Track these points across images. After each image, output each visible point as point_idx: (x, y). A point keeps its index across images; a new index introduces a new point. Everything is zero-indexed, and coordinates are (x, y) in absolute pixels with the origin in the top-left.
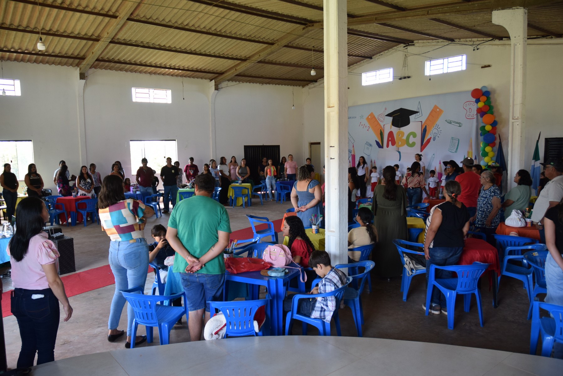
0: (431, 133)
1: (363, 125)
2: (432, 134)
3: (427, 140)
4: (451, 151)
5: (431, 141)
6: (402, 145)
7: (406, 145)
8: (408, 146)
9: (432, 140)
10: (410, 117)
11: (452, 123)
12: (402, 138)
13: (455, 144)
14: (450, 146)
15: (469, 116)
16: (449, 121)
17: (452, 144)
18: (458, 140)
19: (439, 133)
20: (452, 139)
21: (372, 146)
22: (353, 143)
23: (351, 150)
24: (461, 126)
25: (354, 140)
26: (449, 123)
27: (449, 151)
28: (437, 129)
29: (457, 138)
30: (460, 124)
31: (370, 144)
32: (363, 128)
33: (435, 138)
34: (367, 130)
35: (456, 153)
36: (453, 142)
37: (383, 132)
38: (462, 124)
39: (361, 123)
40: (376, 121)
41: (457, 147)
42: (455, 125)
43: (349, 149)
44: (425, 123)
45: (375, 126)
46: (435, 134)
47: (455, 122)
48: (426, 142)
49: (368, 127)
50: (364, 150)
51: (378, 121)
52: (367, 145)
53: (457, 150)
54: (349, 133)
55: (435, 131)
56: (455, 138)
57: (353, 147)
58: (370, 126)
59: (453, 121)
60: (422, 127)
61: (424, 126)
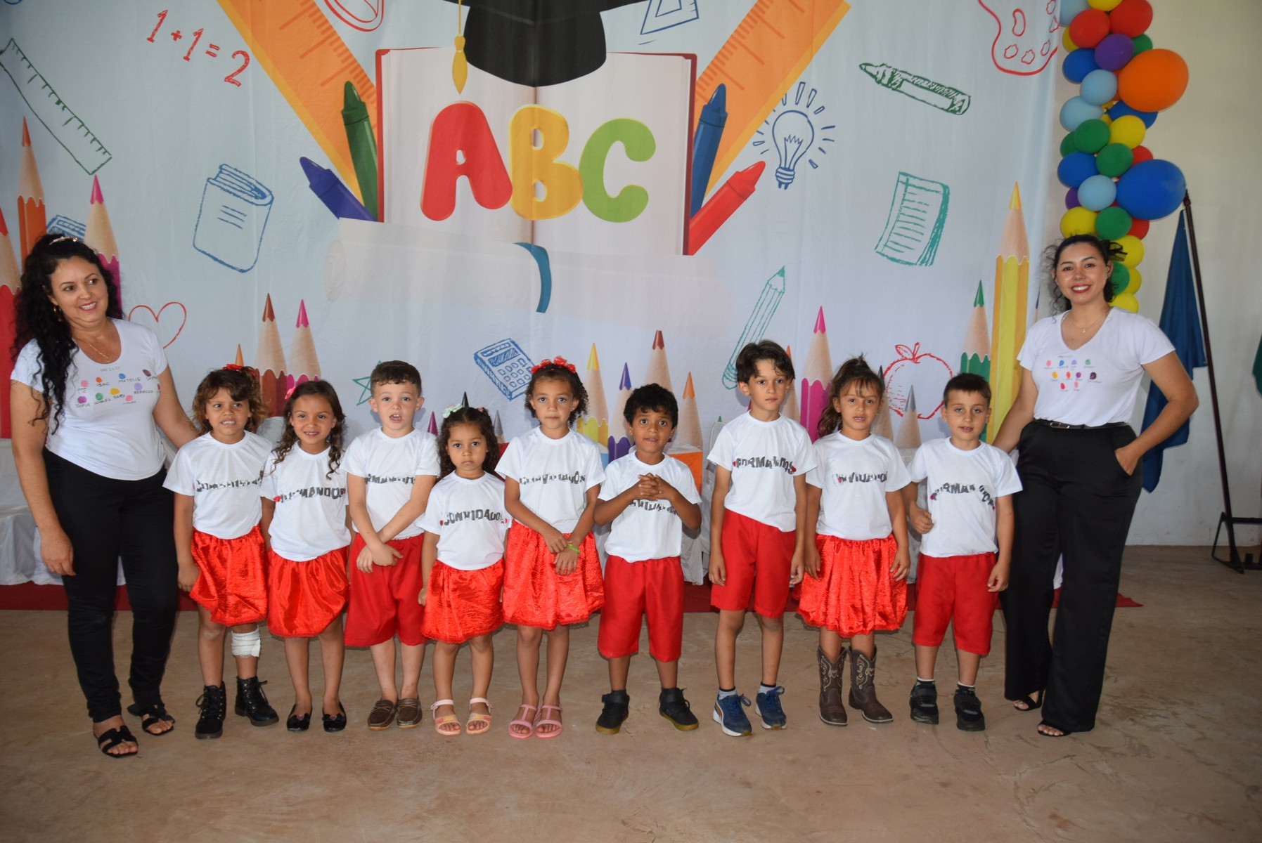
0: (757, 137)
1: (188, 38)
2: (769, 143)
3: (728, 183)
4: (898, 256)
6: (558, 206)
7: (582, 207)
8: (595, 209)
9: (767, 181)
10: (604, 15)
11: (906, 87)
12: (557, 160)
13: (924, 212)
14: (887, 225)
15: (1012, 57)
16: (881, 70)
17: (904, 210)
18: (941, 189)
19: (818, 142)
20: (905, 181)
21: (273, 198)
22: (90, 171)
23: (73, 225)
24: (959, 110)
25: (100, 149)
26: (885, 81)
27: (883, 255)
28: (806, 116)
29: (937, 183)
30: (953, 98)
31: (255, 186)
32: (187, 58)
33: (791, 168)
34: (225, 81)
35: (926, 265)
36: (906, 203)
37: (375, 105)
38: (963, 101)
39: (163, 16)
40: (311, 16)
41: (933, 232)
42: (922, 101)
43: (59, 218)
44: (716, 66)
45: (302, 57)
46: (788, 143)
47: (925, 80)
48: (726, 188)
49: (238, 53)
50: (197, 226)
51: (326, 21)
52: (222, 188)
53: (934, 250)
54: (47, 84)
55: (792, 125)
56: (921, 180)
57: (92, 202)
58: (253, 51)
59: (910, 75)
60: (697, 97)
61: (708, 85)
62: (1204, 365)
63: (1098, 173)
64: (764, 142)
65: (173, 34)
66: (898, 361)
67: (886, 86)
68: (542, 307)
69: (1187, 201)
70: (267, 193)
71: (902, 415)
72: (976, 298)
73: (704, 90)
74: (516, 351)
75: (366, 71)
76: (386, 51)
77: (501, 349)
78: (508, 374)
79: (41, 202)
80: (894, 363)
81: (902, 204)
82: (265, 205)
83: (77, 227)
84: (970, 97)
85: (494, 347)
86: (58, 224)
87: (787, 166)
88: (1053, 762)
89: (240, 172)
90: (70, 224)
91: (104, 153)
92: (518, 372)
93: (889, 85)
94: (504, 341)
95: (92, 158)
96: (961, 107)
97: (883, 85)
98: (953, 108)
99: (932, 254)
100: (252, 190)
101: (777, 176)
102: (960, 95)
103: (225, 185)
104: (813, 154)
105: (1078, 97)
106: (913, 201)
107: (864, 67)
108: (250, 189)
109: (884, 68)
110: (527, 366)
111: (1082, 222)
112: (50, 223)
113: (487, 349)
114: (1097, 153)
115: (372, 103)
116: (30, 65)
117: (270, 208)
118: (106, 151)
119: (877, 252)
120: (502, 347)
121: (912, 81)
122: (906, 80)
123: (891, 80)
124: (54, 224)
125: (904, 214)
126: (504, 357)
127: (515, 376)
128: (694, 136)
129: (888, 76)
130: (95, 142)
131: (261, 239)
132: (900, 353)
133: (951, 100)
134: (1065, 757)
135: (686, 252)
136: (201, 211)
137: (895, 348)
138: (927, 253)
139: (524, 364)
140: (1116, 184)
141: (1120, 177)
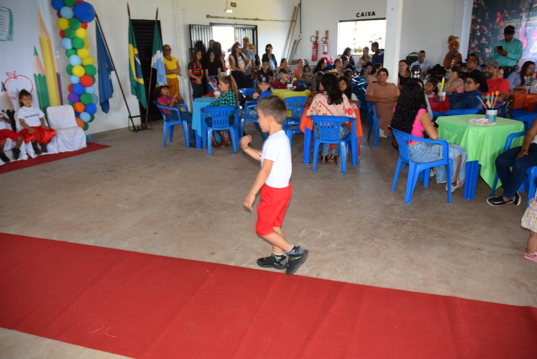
13: (4, 20)
18: (8, 11)
29: (7, 8)
35: (10, 41)
41: (9, 28)
62: (113, 70)
63: (65, 5)
66: (9, 79)
69: (96, 16)
72: (34, 52)
80: (7, 80)
99: (11, 37)
111: (64, 24)
132: (8, 76)
137: (6, 74)
138: (9, 36)
140: (73, 9)
141: (73, 7)
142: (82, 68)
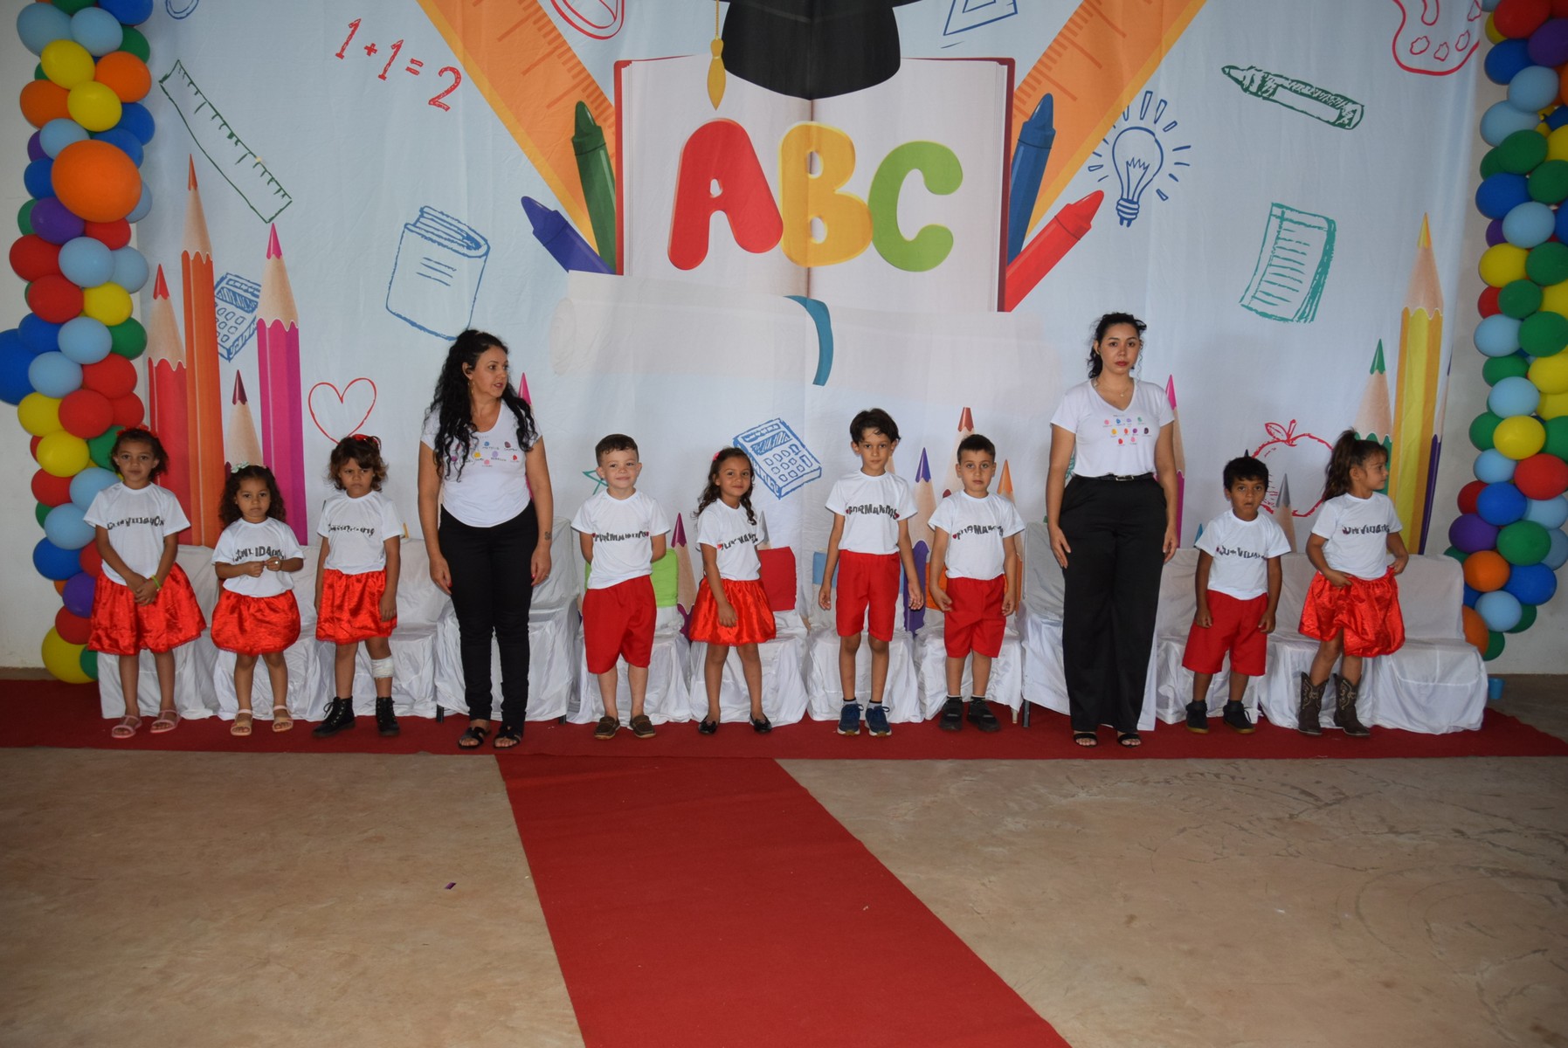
0: (1094, 160)
1: (385, 52)
2: (1108, 169)
3: (1059, 218)
4: (1269, 310)
5: (1092, 223)
6: (843, 249)
7: (871, 249)
8: (887, 255)
9: (1105, 216)
10: (897, 10)
11: (1281, 95)
12: (839, 191)
13: (1302, 253)
14: (1256, 270)
15: (1421, 52)
16: (1249, 74)
17: (1279, 252)
18: (1325, 225)
19: (1169, 167)
20: (1280, 214)
21: (489, 248)
22: (267, 220)
23: (246, 285)
24: (1349, 124)
25: (279, 191)
26: (1254, 88)
27: (1251, 309)
28: (1153, 134)
29: (1319, 216)
30: (1341, 108)
31: (467, 234)
32: (382, 77)
33: (1135, 200)
34: (430, 104)
35: (1305, 321)
36: (1281, 243)
37: (613, 129)
38: (1354, 112)
39: (355, 26)
40: (535, 23)
41: (1314, 279)
42: (1302, 112)
43: (229, 277)
44: (1041, 72)
45: (525, 73)
46: (1131, 168)
47: (1306, 84)
48: (1054, 226)
49: (446, 69)
50: (390, 283)
51: (554, 28)
52: (423, 236)
53: (1315, 302)
54: (218, 114)
55: (1135, 146)
56: (1300, 212)
57: (269, 256)
58: (465, 69)
59: (1287, 79)
60: (1015, 111)
61: (1029, 96)
63: (1529, 199)
64: (1102, 166)
65: (366, 48)
66: (1269, 443)
67: (1255, 94)
68: (821, 379)
70: (482, 242)
71: (1272, 512)
72: (1374, 361)
73: (1024, 102)
74: (787, 435)
75: (602, 88)
76: (627, 63)
77: (768, 432)
78: (777, 464)
79: (208, 257)
80: (1264, 446)
81: (1276, 243)
82: (480, 257)
83: (251, 287)
84: (1363, 106)
85: (759, 429)
86: (227, 283)
87: (1130, 198)
88: (1521, 957)
89: (448, 216)
90: (242, 284)
91: (283, 196)
92: (789, 461)
93: (1259, 93)
94: (772, 421)
95: (269, 202)
96: (1351, 120)
97: (1252, 93)
98: (1341, 121)
99: (1314, 307)
100: (464, 238)
101: (1118, 210)
102: (1350, 104)
103: (427, 232)
104: (1162, 181)
105: (1504, 102)
106: (1290, 240)
107: (1227, 70)
108: (461, 238)
109: (1253, 70)
110: (800, 454)
111: (1507, 266)
112: (219, 283)
113: (749, 433)
114: (1530, 173)
115: (609, 127)
116: (198, 91)
117: (485, 262)
118: (286, 194)
119: (1243, 305)
120: (770, 429)
121: (1289, 87)
122: (1282, 86)
123: (1260, 87)
124: (223, 284)
125: (1278, 257)
126: (772, 443)
127: (786, 466)
128: (1011, 160)
129: (1258, 81)
130: (273, 183)
131: (475, 298)
132: (1270, 434)
133: (1339, 111)
134: (1535, 952)
135: (1001, 308)
136: (396, 264)
137: (1264, 427)
138: (1307, 306)
139: (797, 451)
140: (1555, 212)
141: (1557, 204)
142: (1537, 423)
